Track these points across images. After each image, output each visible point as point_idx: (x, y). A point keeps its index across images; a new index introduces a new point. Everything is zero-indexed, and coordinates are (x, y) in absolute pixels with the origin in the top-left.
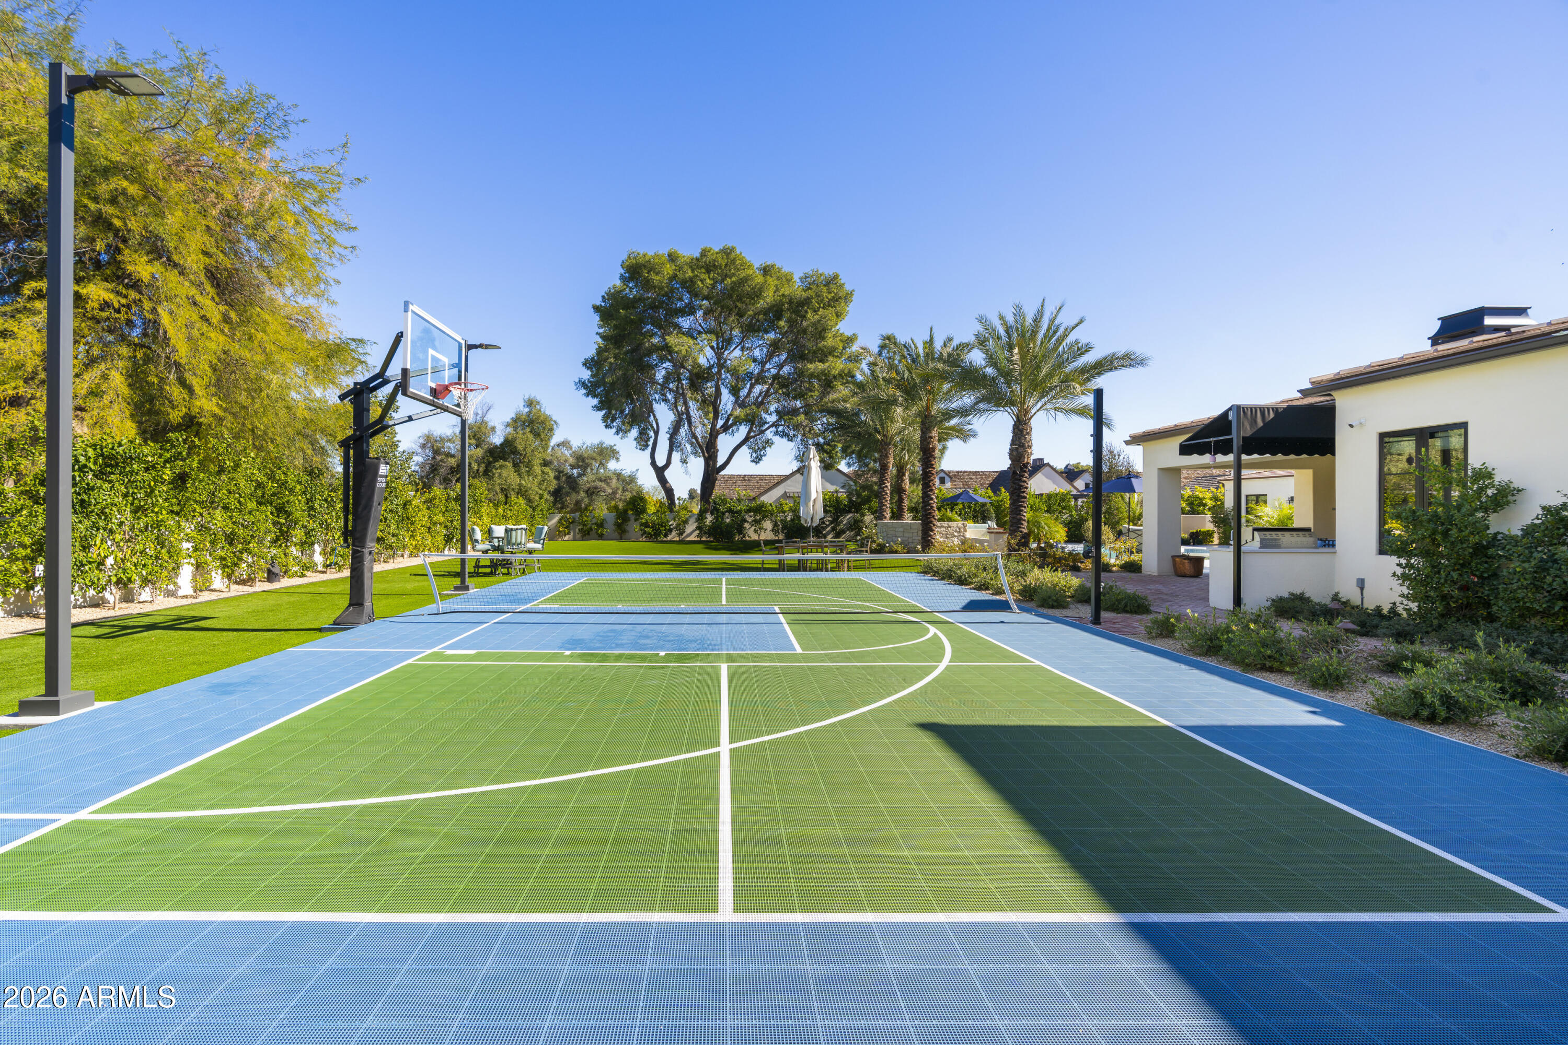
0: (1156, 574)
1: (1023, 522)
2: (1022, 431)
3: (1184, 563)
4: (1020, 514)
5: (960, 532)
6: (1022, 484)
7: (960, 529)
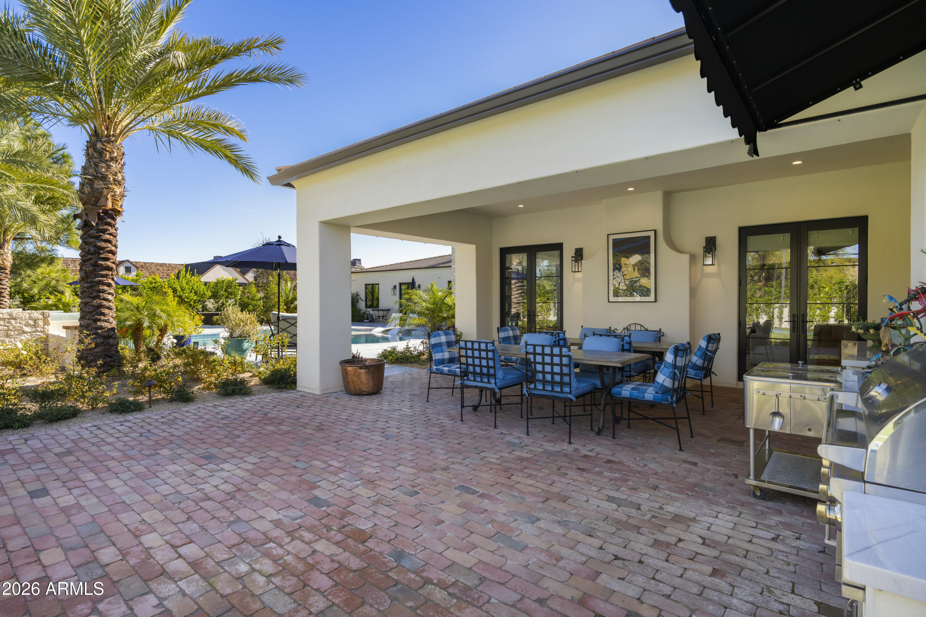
0: (317, 392)
1: (106, 311)
2: (101, 153)
3: (360, 374)
4: (98, 297)
5: (35, 325)
6: (103, 244)
7: (35, 321)
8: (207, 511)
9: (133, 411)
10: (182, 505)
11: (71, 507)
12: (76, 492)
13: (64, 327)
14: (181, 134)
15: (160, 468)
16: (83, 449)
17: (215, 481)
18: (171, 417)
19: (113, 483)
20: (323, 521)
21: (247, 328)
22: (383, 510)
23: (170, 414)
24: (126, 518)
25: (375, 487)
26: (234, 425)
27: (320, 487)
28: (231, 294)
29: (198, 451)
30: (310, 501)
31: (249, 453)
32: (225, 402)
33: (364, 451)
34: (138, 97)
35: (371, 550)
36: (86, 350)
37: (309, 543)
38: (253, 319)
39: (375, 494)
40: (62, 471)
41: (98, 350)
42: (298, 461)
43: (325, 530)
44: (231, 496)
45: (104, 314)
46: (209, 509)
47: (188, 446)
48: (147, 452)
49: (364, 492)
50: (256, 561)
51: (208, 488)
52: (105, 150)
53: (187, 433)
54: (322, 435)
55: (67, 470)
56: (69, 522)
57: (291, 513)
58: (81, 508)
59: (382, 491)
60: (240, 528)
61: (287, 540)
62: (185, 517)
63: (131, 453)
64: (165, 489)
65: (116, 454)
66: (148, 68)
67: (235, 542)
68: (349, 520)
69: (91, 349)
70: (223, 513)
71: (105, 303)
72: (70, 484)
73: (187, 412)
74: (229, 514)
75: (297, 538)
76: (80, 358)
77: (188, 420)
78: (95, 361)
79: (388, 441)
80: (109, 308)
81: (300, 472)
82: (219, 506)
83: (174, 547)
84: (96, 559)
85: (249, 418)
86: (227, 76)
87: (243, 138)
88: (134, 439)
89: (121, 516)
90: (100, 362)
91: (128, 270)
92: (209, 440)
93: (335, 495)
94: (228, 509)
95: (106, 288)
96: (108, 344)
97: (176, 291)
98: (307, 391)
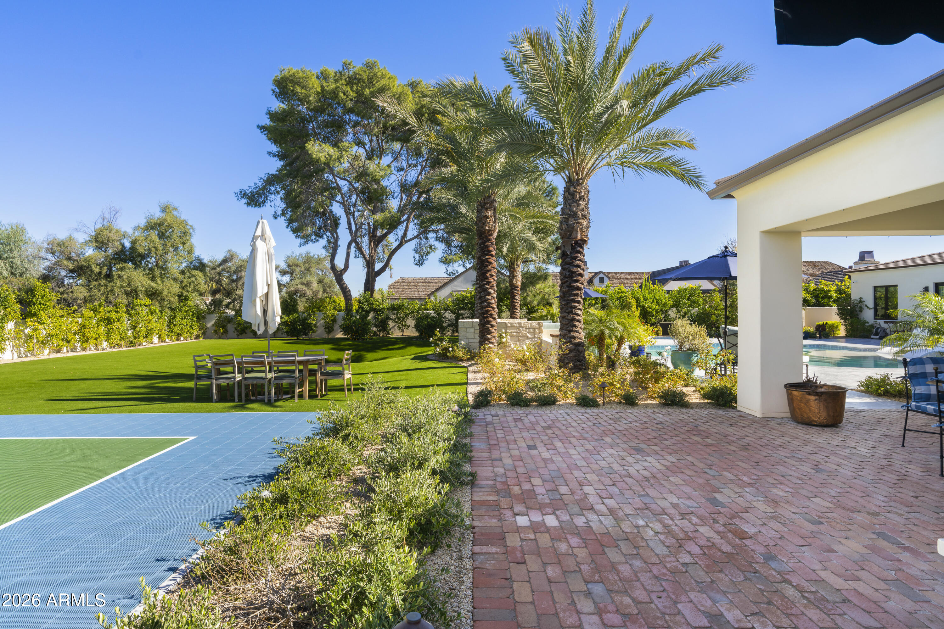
0: (758, 415)
1: (577, 324)
2: (573, 195)
3: (808, 401)
4: (571, 312)
5: (534, 333)
7: (534, 329)
8: (627, 484)
9: (591, 406)
10: (611, 476)
11: (548, 459)
12: (551, 451)
13: (552, 335)
14: (632, 162)
15: (602, 449)
16: (557, 427)
17: (638, 467)
18: (617, 416)
19: (572, 452)
20: (713, 515)
21: (696, 342)
22: (773, 524)
23: (617, 413)
24: (576, 473)
25: (776, 507)
26: (665, 430)
27: (722, 492)
28: (694, 302)
29: (632, 444)
30: (708, 499)
31: (670, 454)
32: (663, 410)
33: (783, 476)
34: (599, 141)
35: (746, 546)
36: (564, 354)
37: (694, 525)
38: (703, 333)
39: (773, 511)
40: (545, 438)
41: (571, 355)
42: (710, 469)
43: (712, 521)
44: (647, 479)
45: (575, 326)
46: (628, 483)
47: (625, 439)
48: (596, 437)
49: (762, 506)
50: (651, 522)
51: (632, 470)
52: (576, 192)
53: (626, 429)
54: (745, 454)
55: (547, 438)
56: (546, 467)
57: (689, 502)
58: (553, 462)
59: (781, 511)
60: (647, 500)
61: (678, 518)
62: (611, 483)
63: (586, 435)
64: (603, 463)
65: (576, 434)
66: (603, 120)
67: (641, 507)
68: (737, 521)
69: (567, 354)
70: (637, 488)
71: (576, 317)
72: (548, 446)
73: (631, 413)
74: (641, 489)
75: (686, 519)
76: (560, 360)
77: (630, 420)
78: (568, 363)
79: (817, 474)
80: (579, 321)
81: (708, 477)
82: (636, 483)
83: (601, 498)
84: (557, 490)
85: (680, 427)
86: (671, 98)
87: (691, 147)
88: (589, 426)
89: (574, 472)
90: (571, 365)
91: (602, 281)
92: (642, 438)
93: (733, 501)
94: (642, 487)
95: (576, 304)
96: (578, 350)
97: (640, 300)
98: (748, 412)
